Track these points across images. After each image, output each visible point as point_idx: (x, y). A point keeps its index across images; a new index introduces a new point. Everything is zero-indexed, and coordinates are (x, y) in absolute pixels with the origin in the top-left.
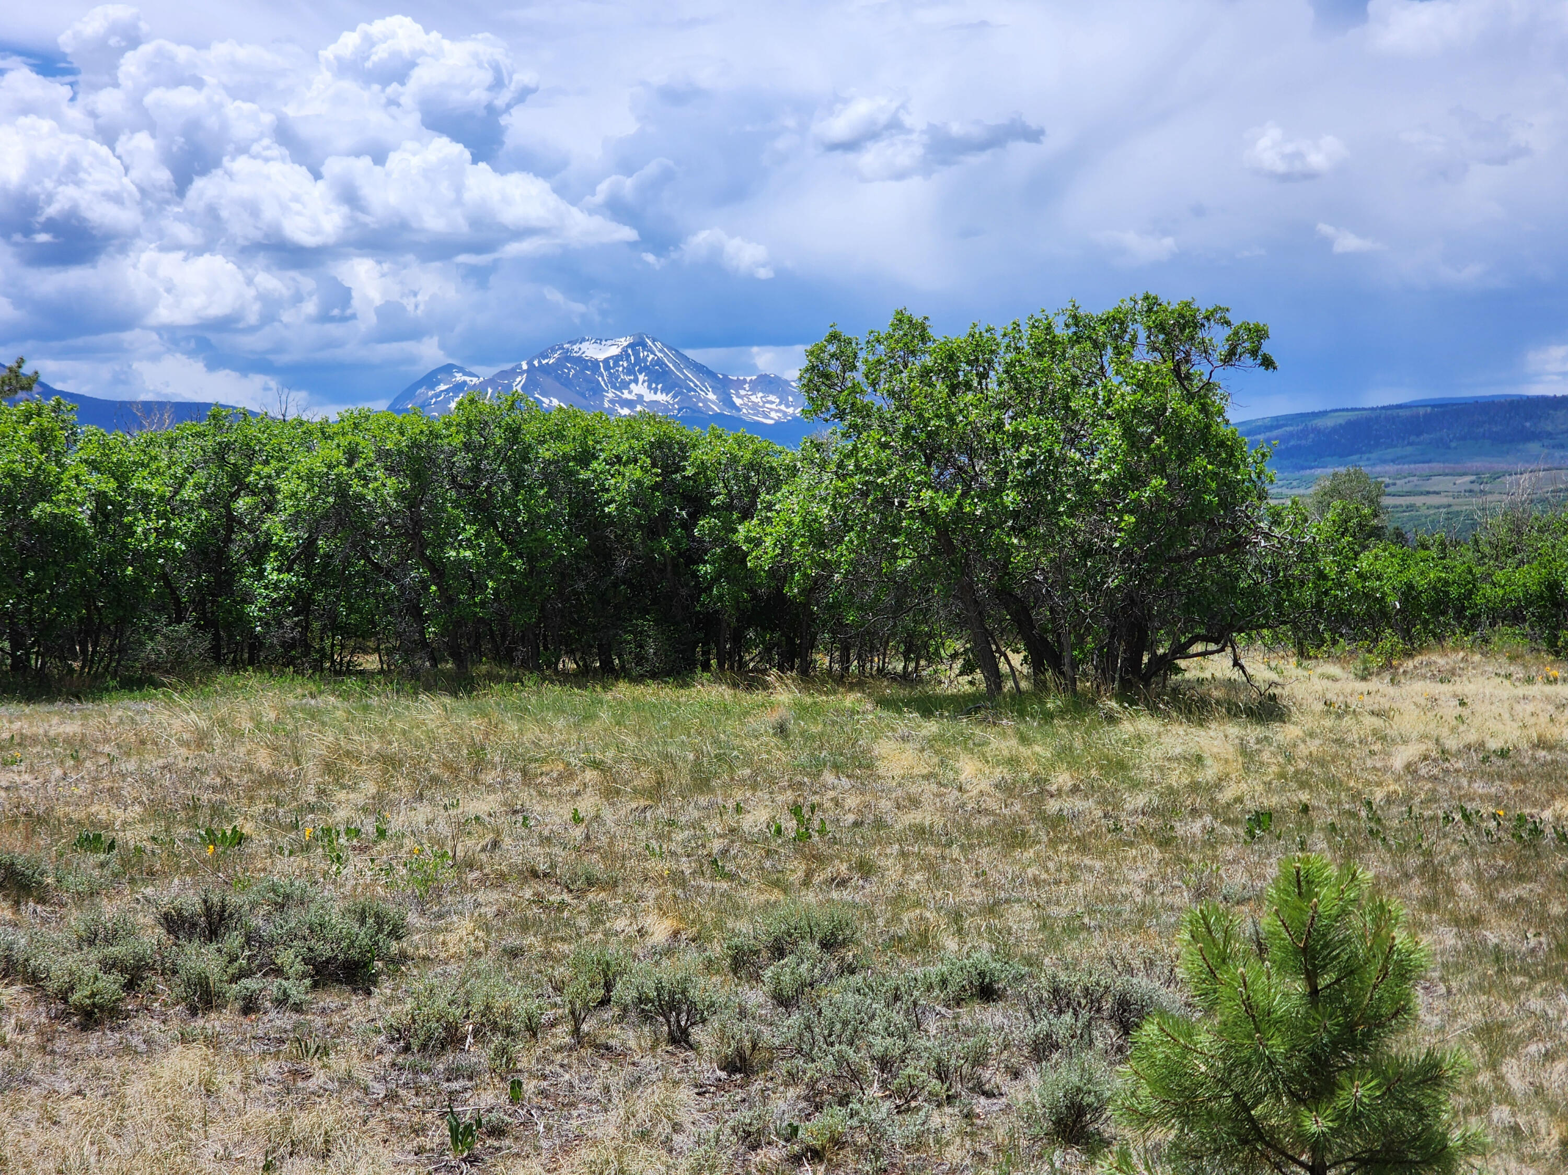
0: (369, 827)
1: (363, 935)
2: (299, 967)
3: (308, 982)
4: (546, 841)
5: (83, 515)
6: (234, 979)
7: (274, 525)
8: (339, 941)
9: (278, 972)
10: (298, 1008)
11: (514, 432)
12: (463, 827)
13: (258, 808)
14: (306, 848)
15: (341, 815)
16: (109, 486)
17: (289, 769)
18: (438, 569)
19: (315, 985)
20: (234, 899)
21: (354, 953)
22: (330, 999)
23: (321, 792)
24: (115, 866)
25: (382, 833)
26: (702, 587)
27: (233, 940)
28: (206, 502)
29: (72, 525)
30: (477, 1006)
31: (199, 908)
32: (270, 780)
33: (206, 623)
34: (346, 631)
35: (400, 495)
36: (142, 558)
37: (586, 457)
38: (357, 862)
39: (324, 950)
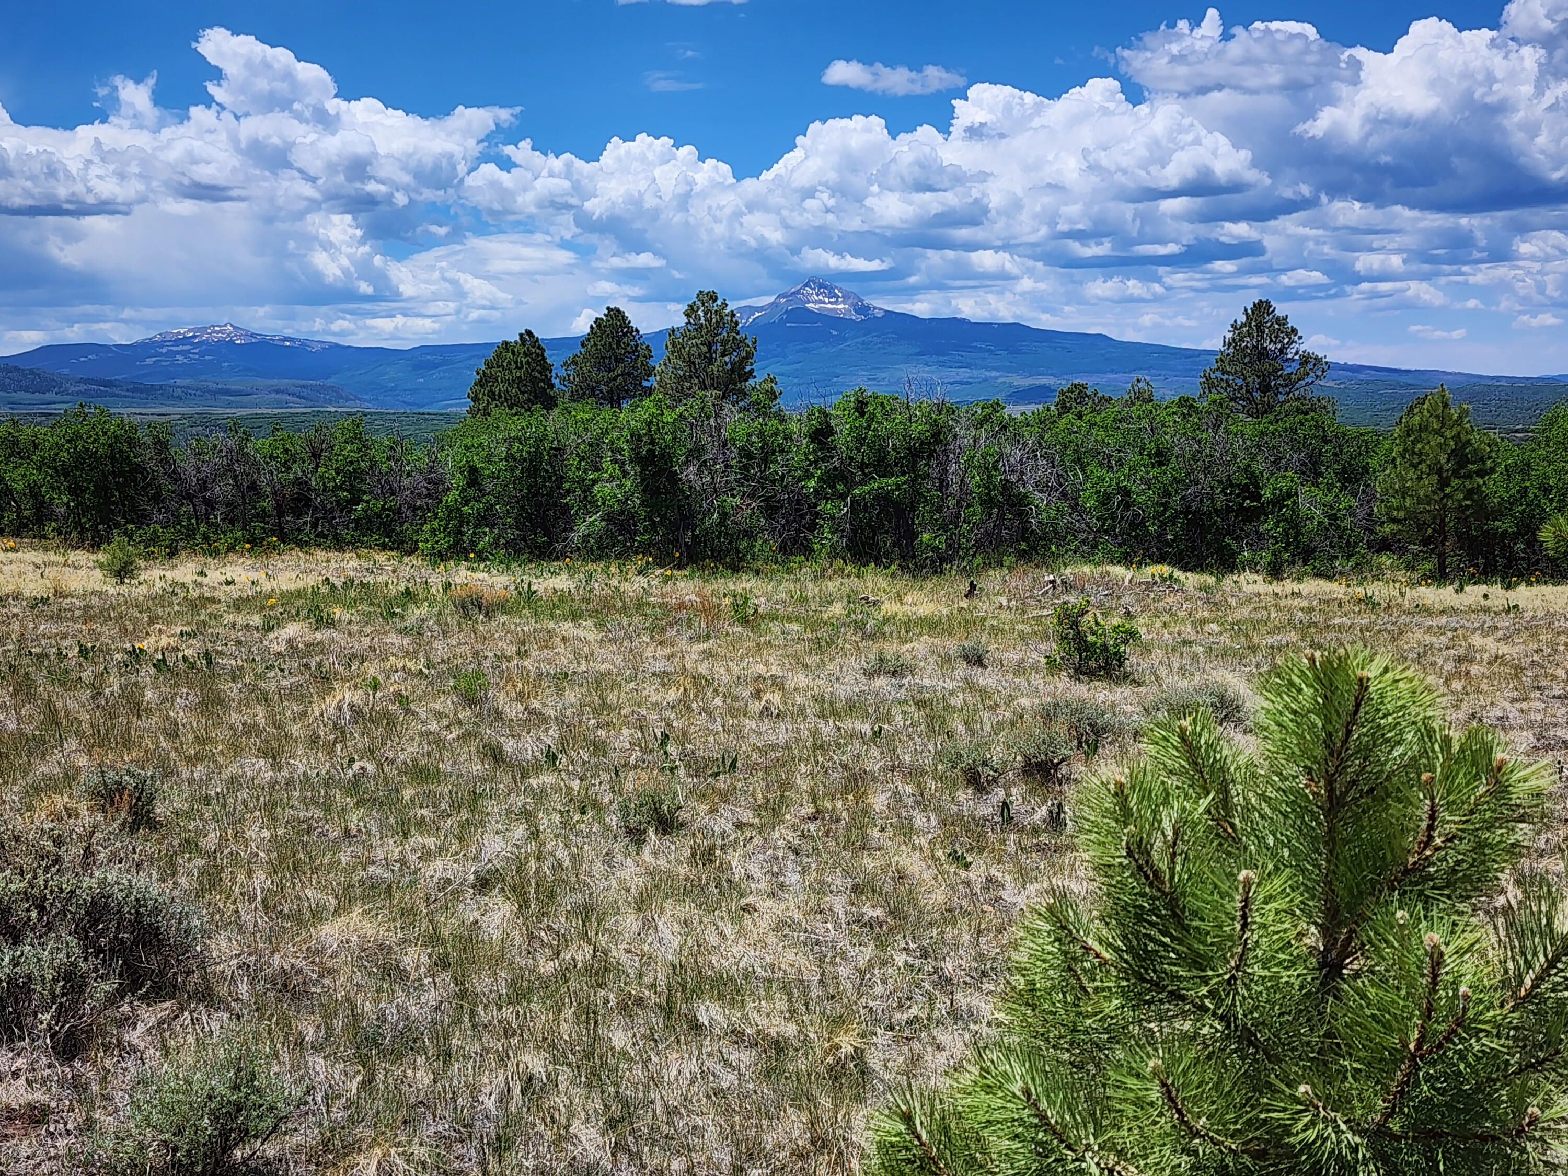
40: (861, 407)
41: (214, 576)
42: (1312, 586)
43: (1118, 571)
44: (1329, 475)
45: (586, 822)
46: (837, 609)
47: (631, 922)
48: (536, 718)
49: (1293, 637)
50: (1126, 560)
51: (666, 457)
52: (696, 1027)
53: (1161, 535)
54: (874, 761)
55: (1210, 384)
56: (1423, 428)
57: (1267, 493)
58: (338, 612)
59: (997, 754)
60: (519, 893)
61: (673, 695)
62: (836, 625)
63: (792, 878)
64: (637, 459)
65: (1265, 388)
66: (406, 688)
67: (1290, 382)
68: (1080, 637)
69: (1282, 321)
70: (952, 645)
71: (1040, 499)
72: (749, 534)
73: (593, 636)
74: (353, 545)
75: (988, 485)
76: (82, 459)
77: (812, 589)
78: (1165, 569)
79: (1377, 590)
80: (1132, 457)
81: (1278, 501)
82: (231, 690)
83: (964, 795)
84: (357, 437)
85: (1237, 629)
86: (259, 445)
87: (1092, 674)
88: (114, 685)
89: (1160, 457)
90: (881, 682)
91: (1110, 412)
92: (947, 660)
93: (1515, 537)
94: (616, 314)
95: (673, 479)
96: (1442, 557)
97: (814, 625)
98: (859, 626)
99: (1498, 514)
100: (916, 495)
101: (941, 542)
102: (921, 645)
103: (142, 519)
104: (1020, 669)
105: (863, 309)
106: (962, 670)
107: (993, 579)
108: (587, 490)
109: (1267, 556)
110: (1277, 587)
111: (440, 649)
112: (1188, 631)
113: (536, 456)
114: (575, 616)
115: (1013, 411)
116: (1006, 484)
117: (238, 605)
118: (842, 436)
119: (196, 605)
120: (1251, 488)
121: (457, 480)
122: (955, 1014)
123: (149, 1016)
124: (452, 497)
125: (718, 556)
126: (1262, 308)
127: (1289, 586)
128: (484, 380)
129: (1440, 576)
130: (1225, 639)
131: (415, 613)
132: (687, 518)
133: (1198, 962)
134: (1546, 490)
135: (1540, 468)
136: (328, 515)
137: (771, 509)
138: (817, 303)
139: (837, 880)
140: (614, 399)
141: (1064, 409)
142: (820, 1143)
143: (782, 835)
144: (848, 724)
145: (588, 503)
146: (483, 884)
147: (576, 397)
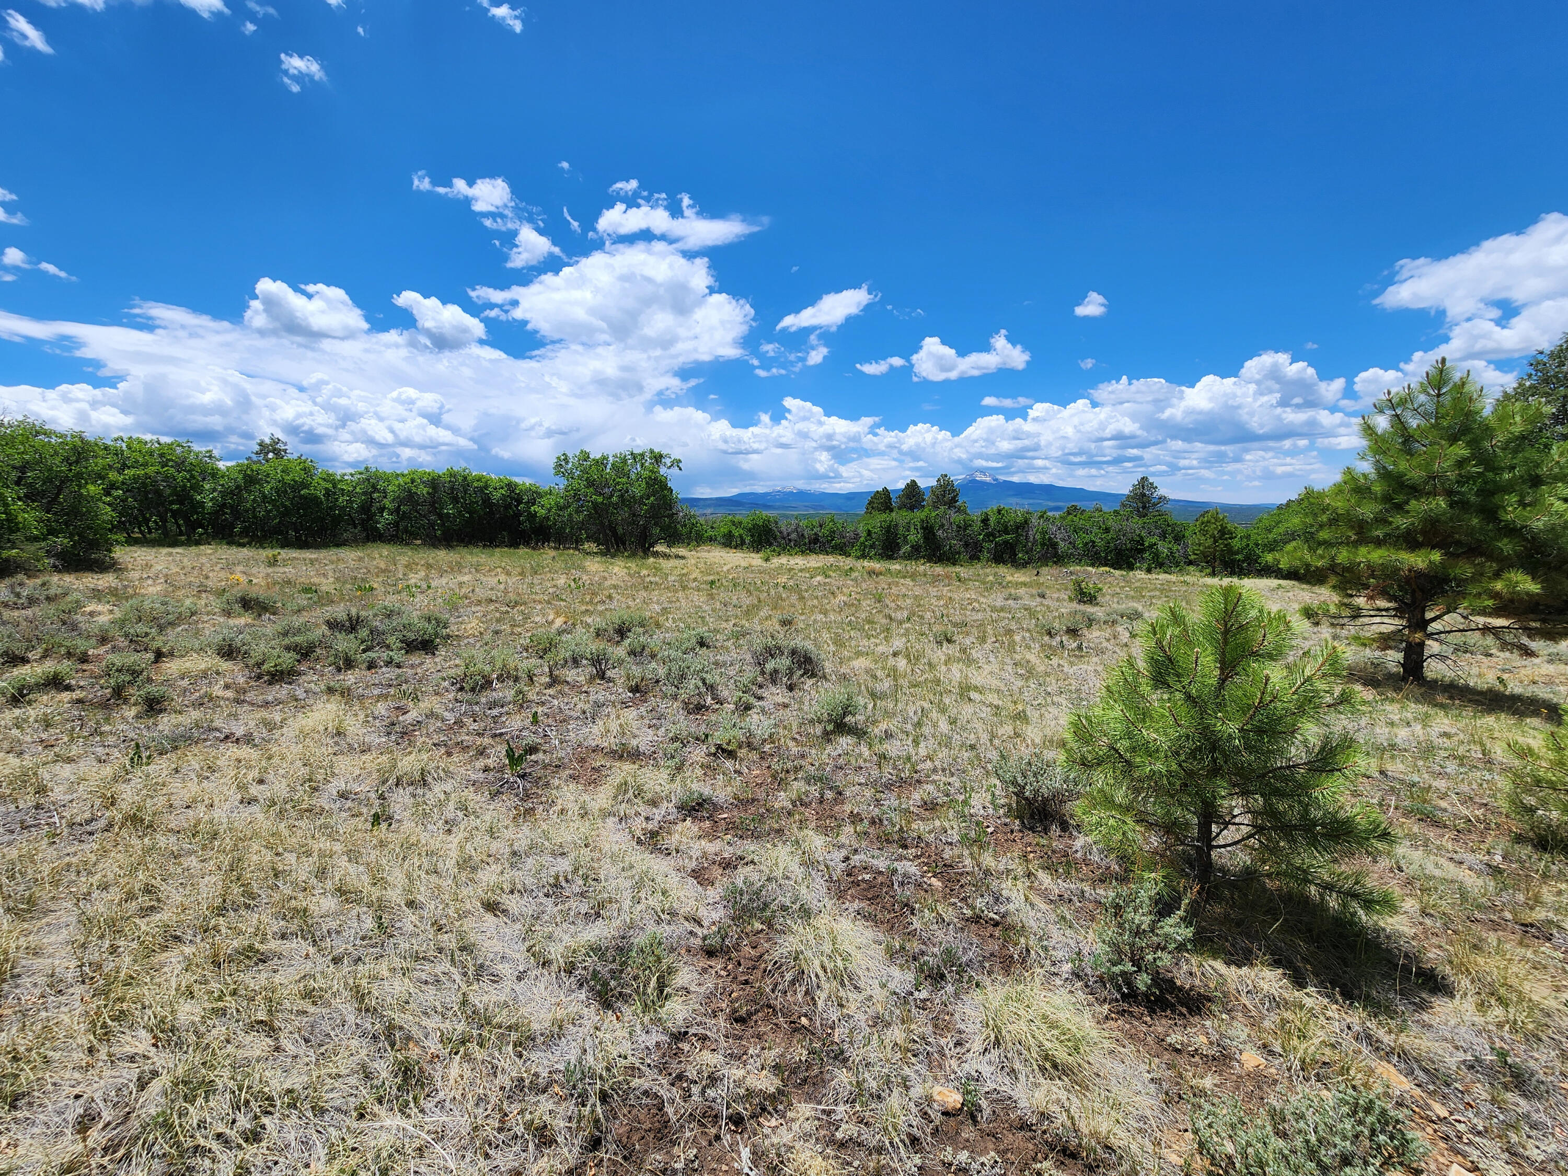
0: (425, 586)
1: (430, 629)
2: (399, 645)
3: (403, 652)
4: (492, 589)
5: (320, 494)
6: (364, 651)
7: (387, 503)
8: (418, 631)
9: (388, 647)
10: (399, 666)
11: (465, 478)
12: (461, 584)
13: (380, 579)
14: (399, 592)
15: (412, 581)
16: (330, 486)
17: (392, 568)
18: (440, 516)
19: (407, 652)
20: (363, 613)
21: (426, 637)
22: (415, 659)
23: (404, 575)
24: (315, 599)
25: (429, 587)
26: (520, 523)
27: (364, 633)
28: (364, 493)
29: (317, 497)
30: (499, 664)
31: (346, 617)
32: (384, 571)
33: (365, 529)
34: (411, 534)
35: (428, 493)
36: (342, 508)
37: (486, 487)
38: (419, 597)
39: (411, 636)
40: (999, 511)
41: (792, 562)
42: (1163, 576)
43: (1090, 569)
44: (1169, 538)
45: (922, 638)
46: (991, 578)
47: (944, 668)
48: (899, 608)
49: (1158, 593)
50: (1093, 565)
51: (932, 527)
52: (970, 699)
53: (1106, 557)
54: (1013, 626)
55: (1124, 505)
56: (1208, 522)
57: (1147, 544)
58: (831, 573)
59: (1056, 625)
60: (908, 657)
61: (942, 603)
62: (993, 584)
63: (991, 659)
64: (922, 528)
65: (1144, 507)
66: (858, 597)
67: (1155, 505)
68: (1081, 589)
69: (1152, 484)
70: (1034, 592)
71: (1062, 544)
72: (959, 553)
73: (911, 584)
74: (832, 553)
75: (1044, 538)
76: (755, 526)
77: (981, 572)
78: (1107, 569)
79: (1187, 578)
80: (1095, 530)
81: (1152, 546)
82: (806, 595)
83: (1046, 638)
84: (833, 521)
85: (1136, 589)
86: (803, 523)
87: (1084, 602)
88: (773, 592)
89: (1107, 530)
90: (1010, 602)
91: (1087, 515)
92: (1032, 596)
93: (1243, 562)
94: (913, 482)
95: (934, 534)
96: (1214, 568)
97: (984, 583)
98: (1000, 584)
99: (1237, 553)
100: (1017, 541)
101: (1026, 557)
102: (1022, 591)
103: (771, 545)
104: (1058, 600)
105: (996, 480)
106: (1038, 599)
107: (1044, 570)
108: (905, 537)
109: (1146, 565)
110: (1149, 576)
111: (864, 586)
112: (1118, 590)
113: (889, 527)
114: (905, 577)
115: (1050, 514)
116: (1050, 539)
117: (801, 570)
118: (992, 521)
119: (790, 570)
120: (1141, 541)
121: (865, 534)
122: (1053, 704)
123: (810, 682)
124: (862, 539)
125: (948, 560)
126: (1144, 479)
127: (1154, 576)
128: (870, 503)
129: (1213, 574)
130: (1132, 593)
131: (854, 575)
132: (939, 548)
133: (1179, 675)
134: (1257, 545)
135: (1253, 537)
136: (824, 544)
137: (966, 545)
138: (980, 477)
139: (1008, 660)
140: (912, 508)
141: (1069, 513)
142: (1017, 735)
143: (988, 646)
144: (1002, 614)
145: (906, 541)
146: (895, 654)
147: (900, 508)
